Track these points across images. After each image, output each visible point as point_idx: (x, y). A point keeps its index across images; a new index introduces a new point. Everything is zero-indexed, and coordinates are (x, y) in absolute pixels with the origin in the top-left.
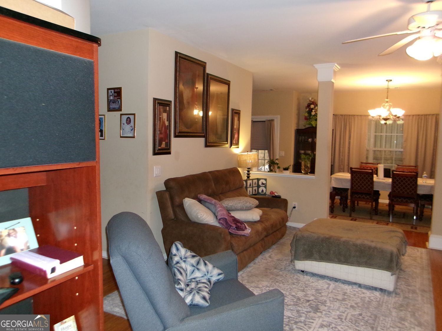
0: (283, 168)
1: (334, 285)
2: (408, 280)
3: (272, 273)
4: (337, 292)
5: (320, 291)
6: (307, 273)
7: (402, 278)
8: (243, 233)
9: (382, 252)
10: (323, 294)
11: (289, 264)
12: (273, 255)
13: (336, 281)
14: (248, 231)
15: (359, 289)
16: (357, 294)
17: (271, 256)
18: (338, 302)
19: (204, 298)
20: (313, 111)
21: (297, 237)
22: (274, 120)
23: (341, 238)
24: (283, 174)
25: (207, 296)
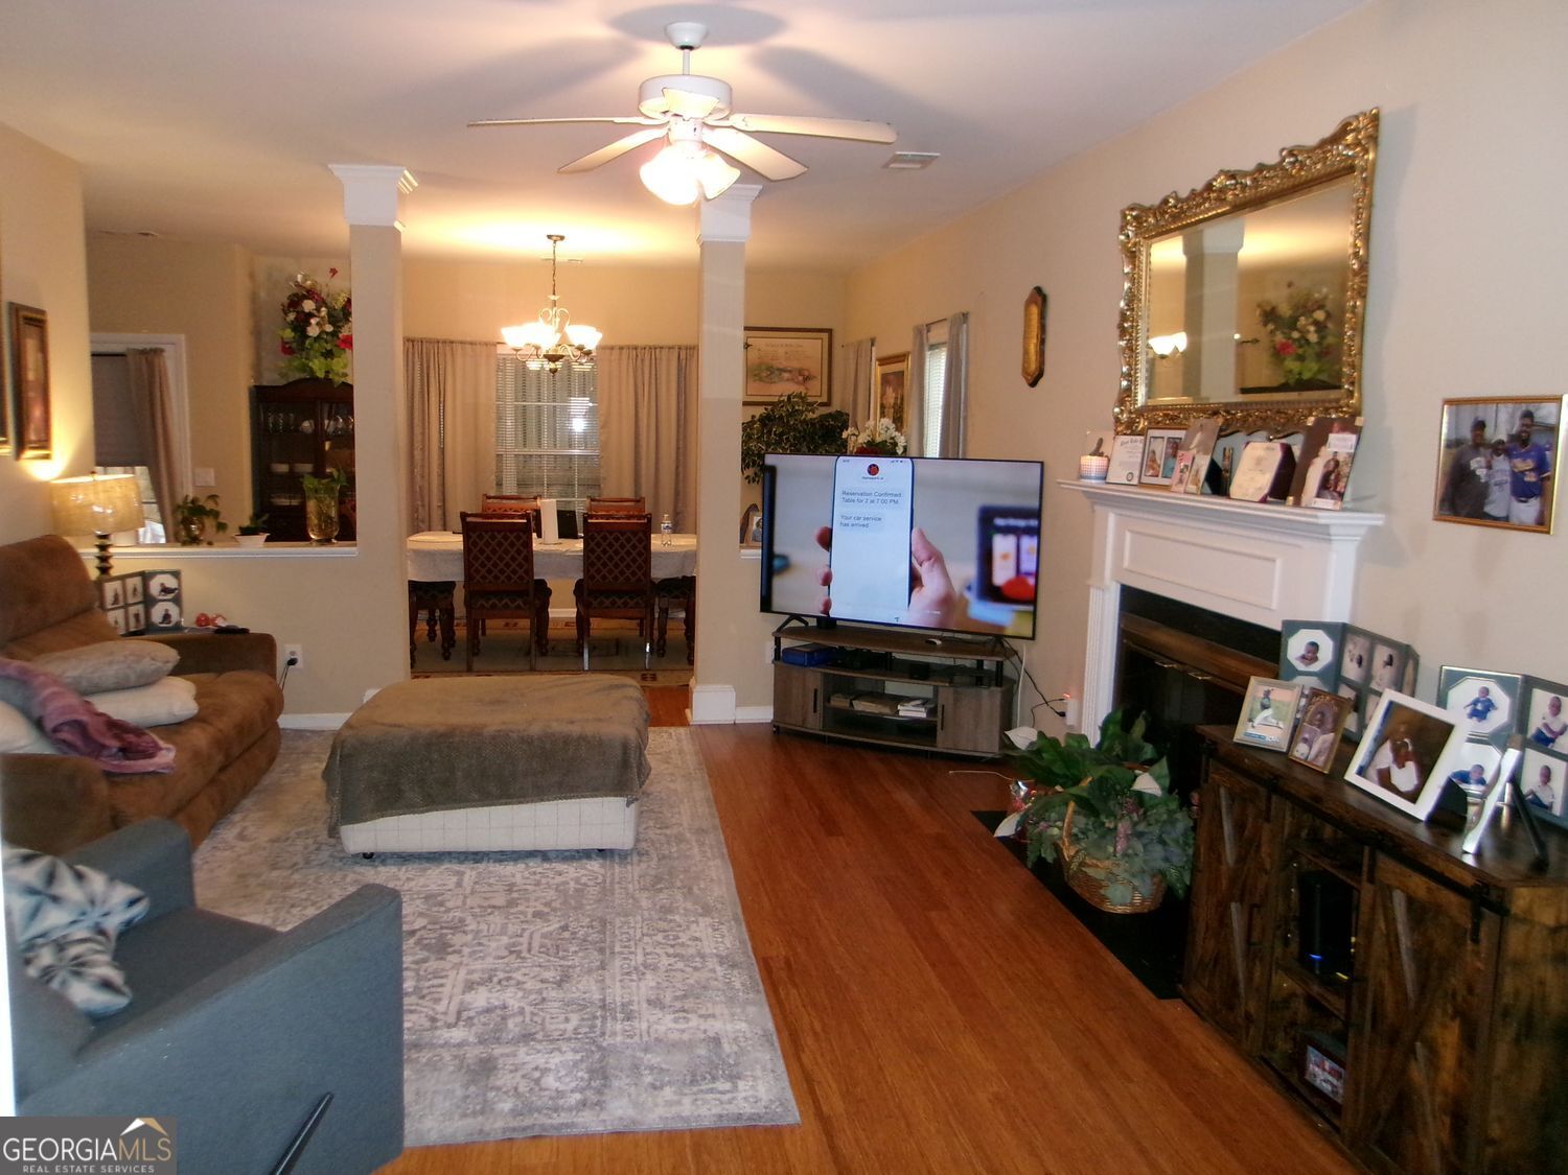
0: (241, 528)
1: (474, 873)
2: (661, 813)
3: (267, 885)
4: (486, 888)
5: (439, 898)
6: (383, 857)
7: (646, 811)
8: (151, 765)
9: (598, 745)
10: (449, 904)
11: (316, 846)
12: (252, 829)
13: (477, 862)
14: (167, 756)
15: (546, 865)
16: (544, 881)
17: (245, 833)
18: (496, 913)
19: (106, 985)
20: (313, 321)
21: (343, 747)
22: (162, 351)
23: (485, 726)
24: (243, 550)
25: (115, 976)
